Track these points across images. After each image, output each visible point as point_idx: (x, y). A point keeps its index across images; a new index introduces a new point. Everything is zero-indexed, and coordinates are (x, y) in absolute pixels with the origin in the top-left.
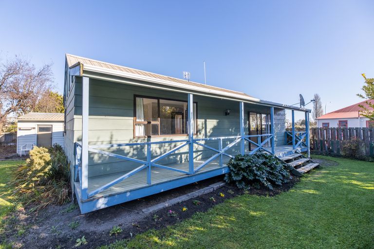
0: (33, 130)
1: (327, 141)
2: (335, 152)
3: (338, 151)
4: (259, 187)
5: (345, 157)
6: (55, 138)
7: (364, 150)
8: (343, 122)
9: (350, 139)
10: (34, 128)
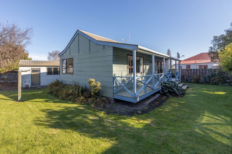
0: (29, 71)
1: (186, 75)
2: (189, 81)
3: (191, 80)
4: (174, 95)
5: (194, 83)
6: (42, 76)
7: (202, 79)
8: (188, 66)
9: (196, 74)
10: (29, 70)
